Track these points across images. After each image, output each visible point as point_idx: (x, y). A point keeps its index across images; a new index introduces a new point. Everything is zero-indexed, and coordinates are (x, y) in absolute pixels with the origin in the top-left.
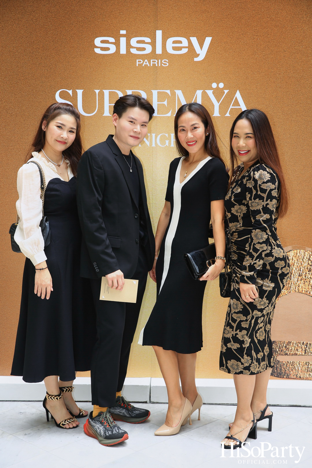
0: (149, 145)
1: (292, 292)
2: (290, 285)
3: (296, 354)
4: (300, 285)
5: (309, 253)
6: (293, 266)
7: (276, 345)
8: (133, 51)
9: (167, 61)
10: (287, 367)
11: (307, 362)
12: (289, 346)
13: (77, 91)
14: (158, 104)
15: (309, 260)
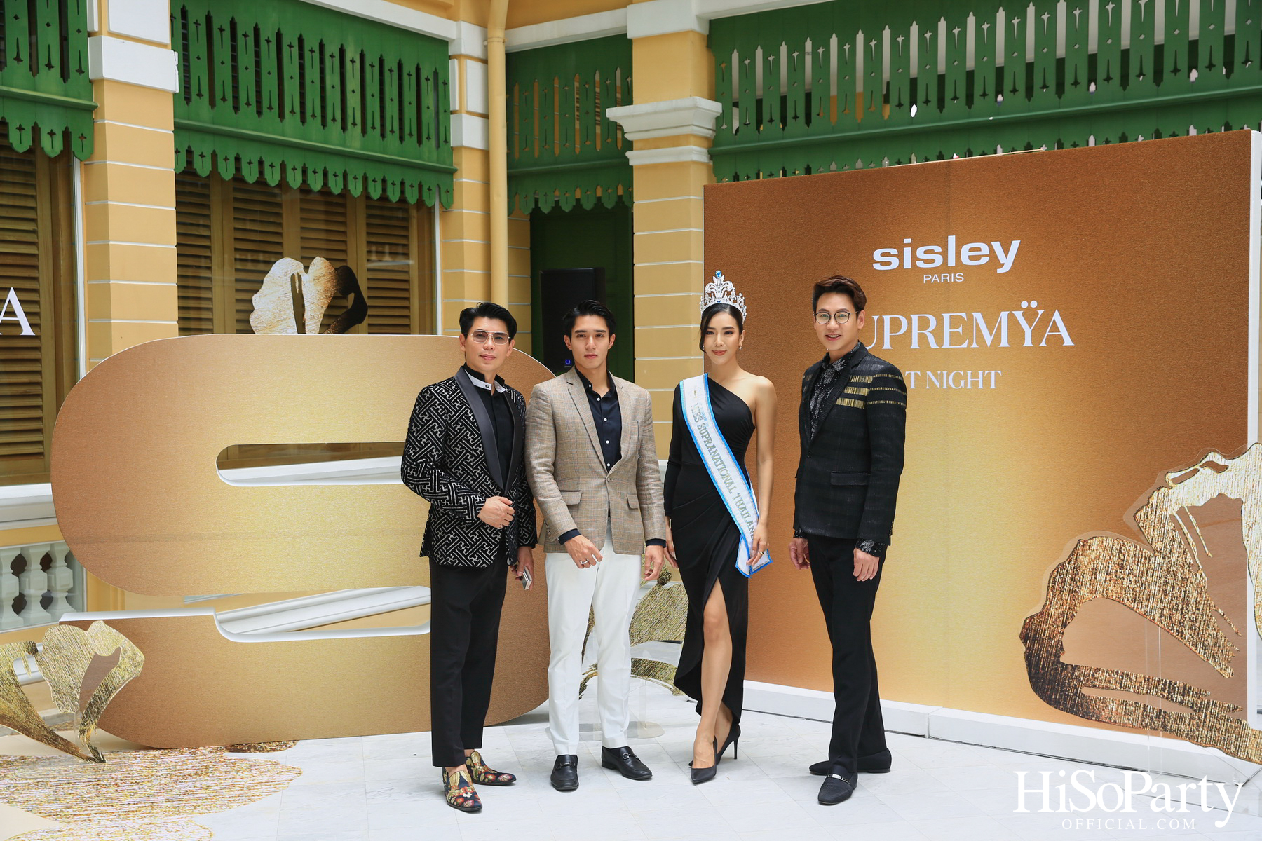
0: (939, 387)
1: (1097, 597)
2: (1094, 587)
3: (1108, 688)
4: (1109, 587)
5: (1119, 542)
6: (1098, 560)
7: (1080, 671)
8: (920, 264)
9: (962, 275)
10: (1096, 705)
11: (1124, 701)
12: (1097, 675)
14: (950, 332)
15: (1119, 552)
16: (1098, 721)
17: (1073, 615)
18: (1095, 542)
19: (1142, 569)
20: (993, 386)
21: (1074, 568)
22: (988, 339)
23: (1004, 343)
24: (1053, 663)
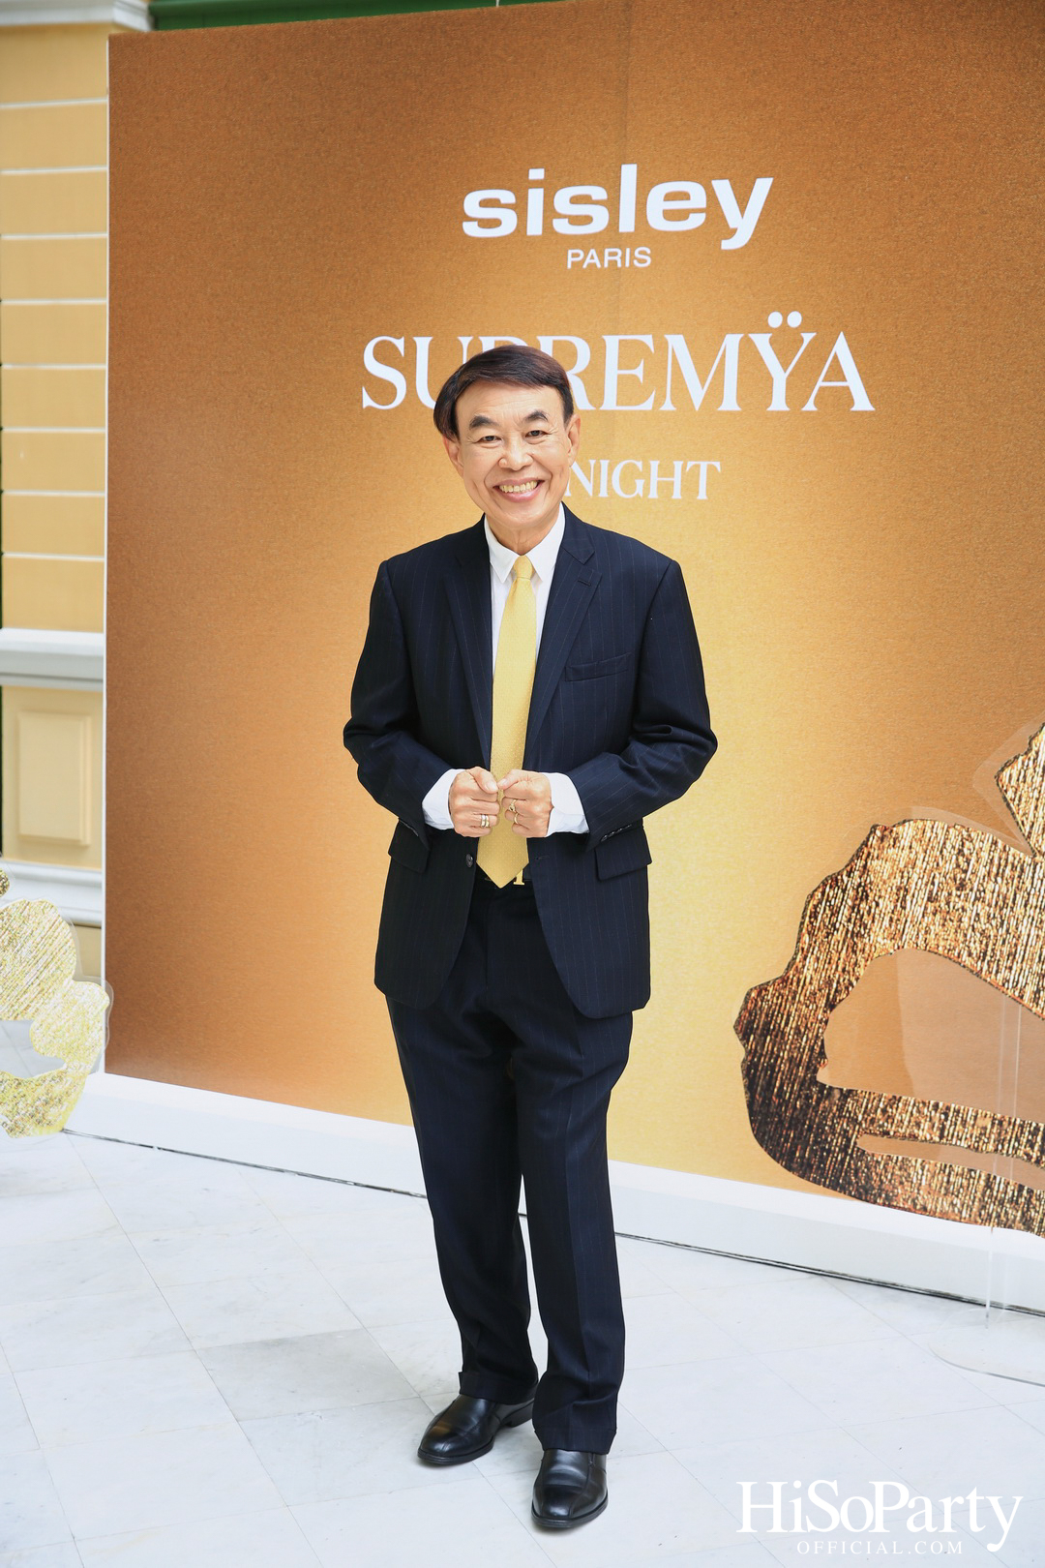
0: (591, 494)
1: (906, 947)
2: (900, 927)
4: (932, 927)
5: (960, 832)
6: (913, 868)
7: (857, 1101)
8: (561, 226)
9: (649, 251)
10: (886, 1171)
11: (946, 1166)
12: (894, 1111)
13: (415, 343)
14: (619, 376)
15: (958, 853)
16: (889, 1206)
17: (851, 984)
18: (907, 832)
19: (1004, 890)
20: (702, 495)
21: (859, 885)
22: (697, 393)
23: (730, 403)
24: (802, 1084)
